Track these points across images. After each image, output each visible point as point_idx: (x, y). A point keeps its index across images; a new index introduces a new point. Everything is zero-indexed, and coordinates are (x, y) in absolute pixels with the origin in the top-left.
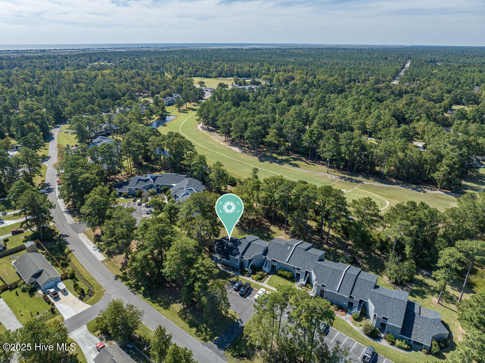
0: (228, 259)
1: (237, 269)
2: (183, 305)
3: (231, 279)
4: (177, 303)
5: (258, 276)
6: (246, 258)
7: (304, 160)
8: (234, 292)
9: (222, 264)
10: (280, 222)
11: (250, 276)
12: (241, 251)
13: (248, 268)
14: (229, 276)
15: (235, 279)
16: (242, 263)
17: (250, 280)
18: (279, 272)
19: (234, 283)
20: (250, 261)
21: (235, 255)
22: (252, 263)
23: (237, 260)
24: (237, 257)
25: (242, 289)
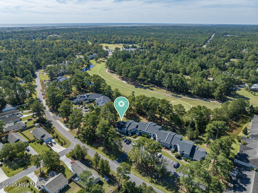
0: (121, 130)
1: (125, 134)
2: (103, 147)
3: (123, 138)
4: (101, 147)
5: (134, 136)
6: (129, 129)
7: (156, 87)
8: (124, 143)
9: (119, 132)
10: (144, 115)
11: (130, 137)
12: (127, 127)
13: (130, 133)
14: (122, 137)
15: (124, 138)
16: (127, 132)
17: (130, 138)
18: (143, 135)
19: (124, 139)
20: (131, 130)
21: (124, 128)
22: (131, 131)
23: (125, 130)
24: (125, 129)
25: (127, 141)
